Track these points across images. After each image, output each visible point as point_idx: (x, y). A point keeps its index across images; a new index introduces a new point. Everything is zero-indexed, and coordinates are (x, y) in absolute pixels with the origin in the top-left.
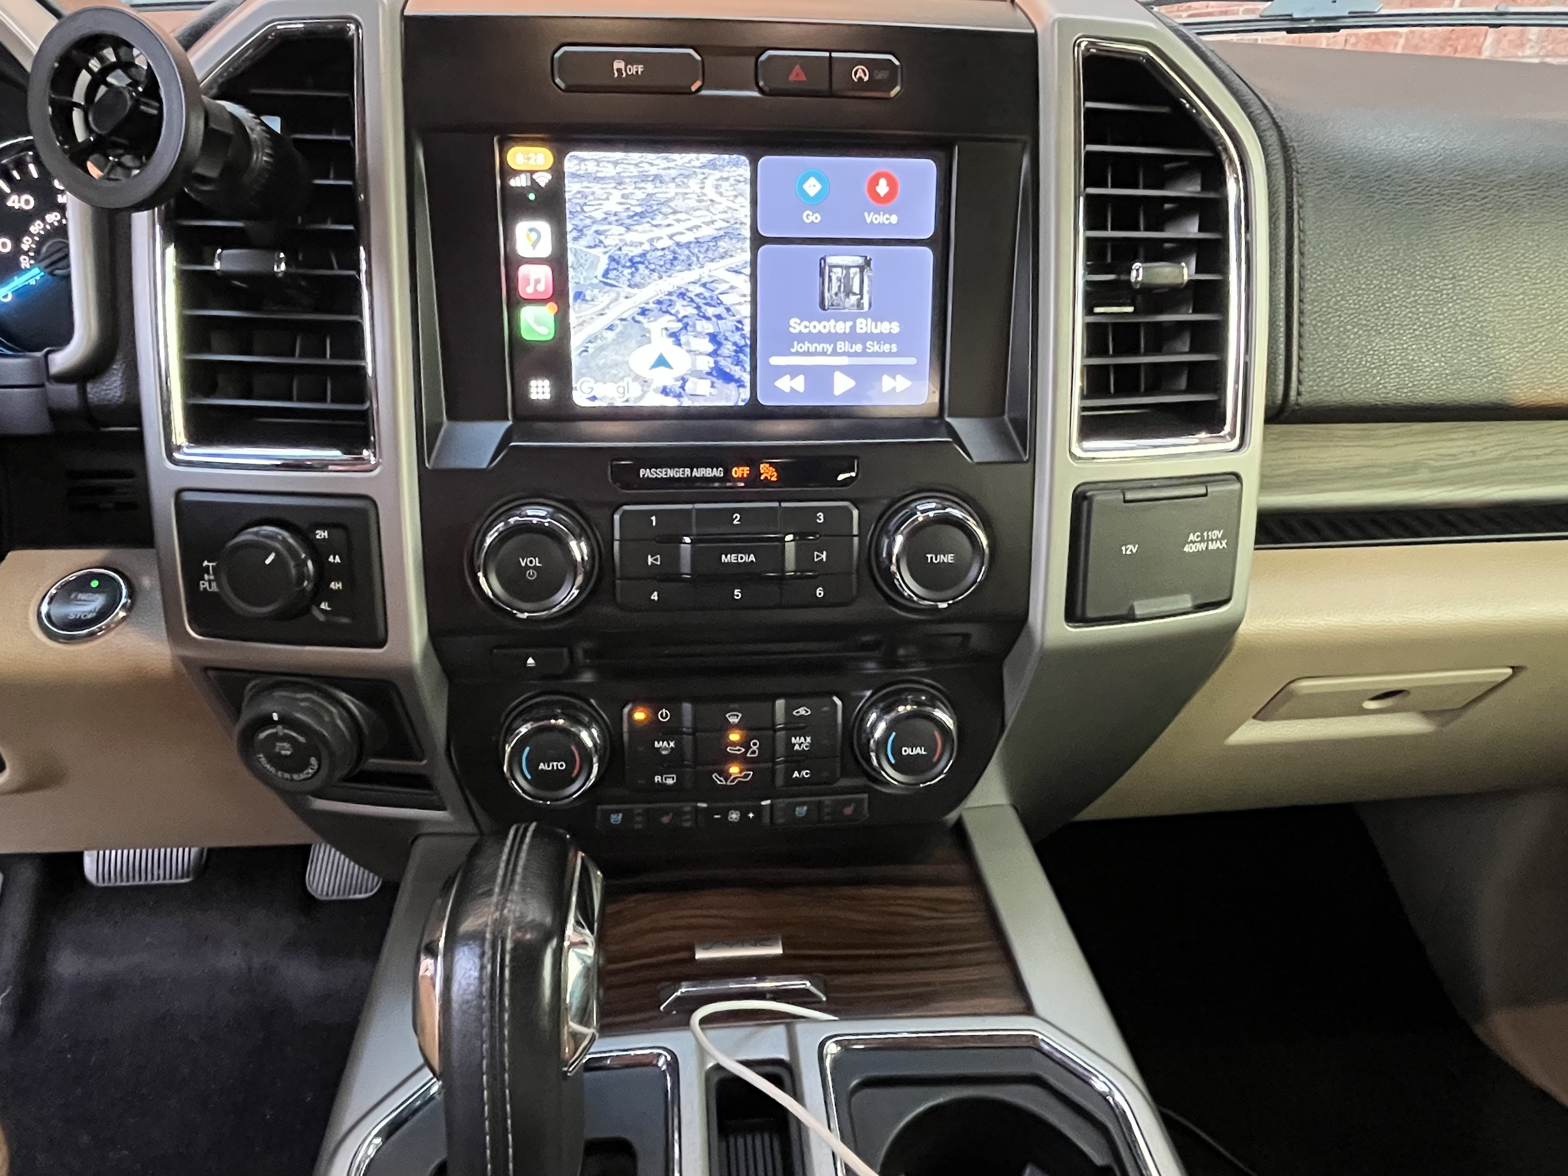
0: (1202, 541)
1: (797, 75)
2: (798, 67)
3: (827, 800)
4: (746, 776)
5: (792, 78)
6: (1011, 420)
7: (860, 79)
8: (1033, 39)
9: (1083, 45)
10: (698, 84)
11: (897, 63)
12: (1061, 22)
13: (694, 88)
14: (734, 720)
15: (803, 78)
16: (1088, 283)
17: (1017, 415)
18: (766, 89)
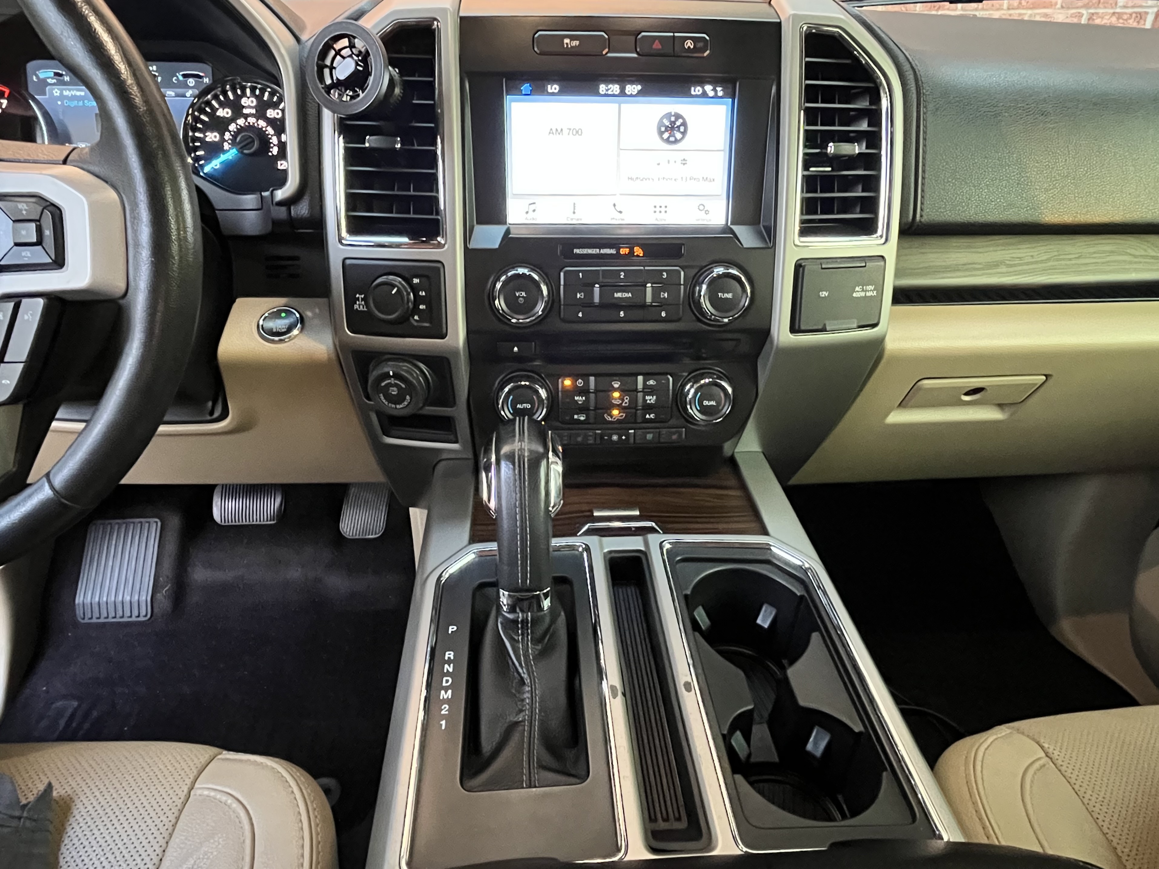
0: (863, 290)
1: (657, 45)
2: (657, 41)
3: (664, 431)
4: (622, 416)
5: (654, 46)
6: (764, 226)
7: (689, 47)
8: (779, 25)
9: (805, 28)
10: (607, 50)
11: (708, 38)
12: (794, 16)
13: (604, 53)
14: (616, 386)
15: (660, 47)
16: (805, 154)
17: (766, 224)
18: (641, 53)
